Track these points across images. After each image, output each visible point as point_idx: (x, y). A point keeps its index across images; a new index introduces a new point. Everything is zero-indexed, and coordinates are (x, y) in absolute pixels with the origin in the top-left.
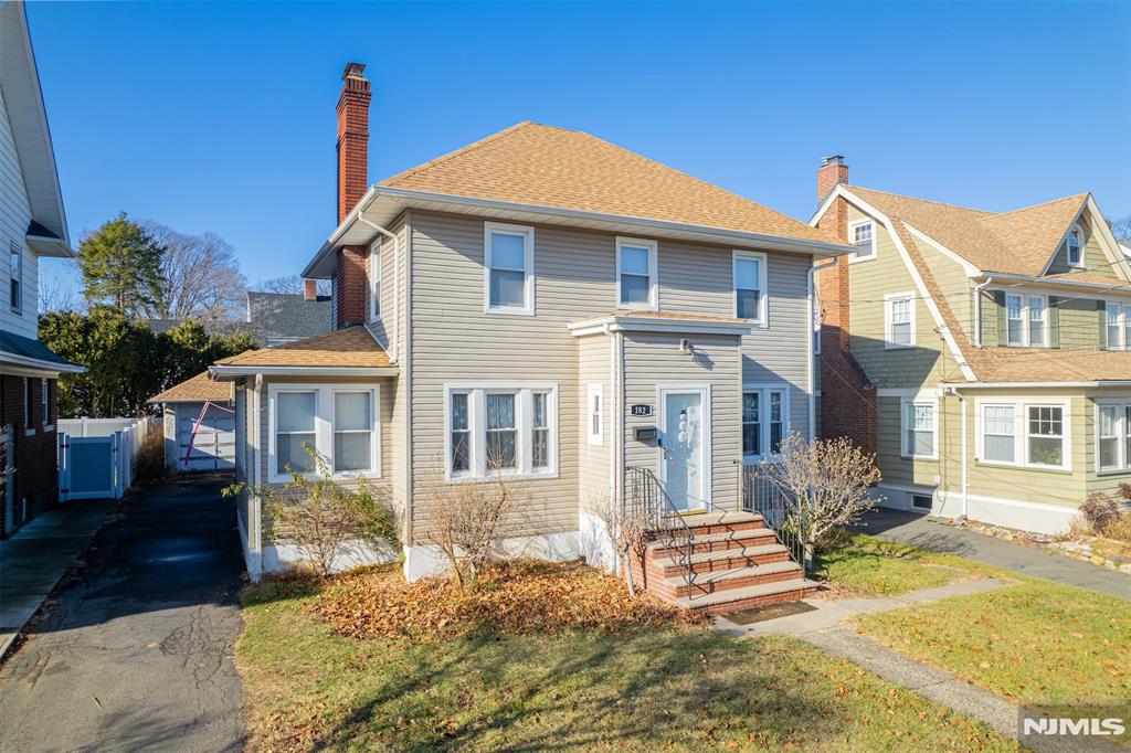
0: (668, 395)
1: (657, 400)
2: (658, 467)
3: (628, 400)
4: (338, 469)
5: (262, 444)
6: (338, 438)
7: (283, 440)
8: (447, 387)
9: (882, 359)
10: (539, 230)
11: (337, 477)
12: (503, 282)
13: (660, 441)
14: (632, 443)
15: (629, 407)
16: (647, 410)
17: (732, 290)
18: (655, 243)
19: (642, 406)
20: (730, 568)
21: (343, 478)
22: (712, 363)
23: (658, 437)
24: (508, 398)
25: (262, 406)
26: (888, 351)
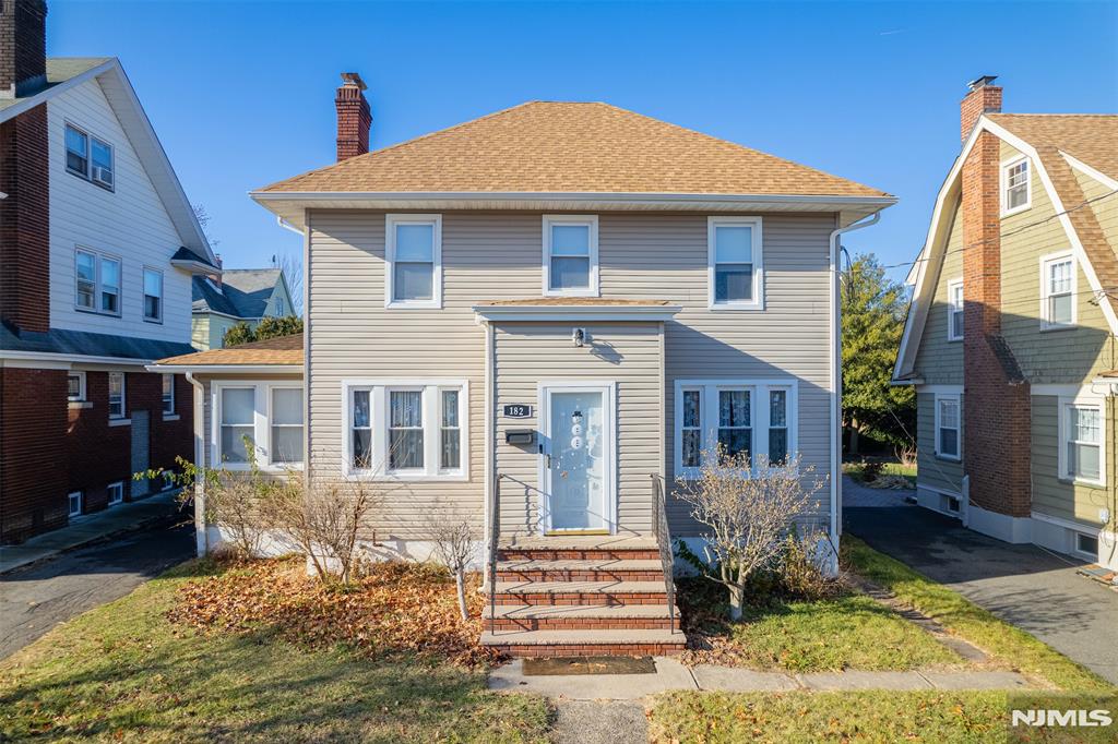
0: (553, 394)
1: (539, 399)
2: (540, 477)
3: (500, 400)
4: (275, 460)
5: (205, 435)
6: (275, 432)
7: (226, 432)
8: (346, 384)
9: (1037, 345)
10: (446, 217)
11: (273, 468)
12: (408, 274)
13: (541, 446)
14: (505, 449)
15: (501, 407)
16: (526, 411)
17: (705, 266)
18: (595, 218)
19: (519, 406)
20: (581, 604)
21: (277, 469)
22: (620, 356)
23: (540, 442)
24: (414, 396)
25: (205, 401)
26: (1044, 332)
